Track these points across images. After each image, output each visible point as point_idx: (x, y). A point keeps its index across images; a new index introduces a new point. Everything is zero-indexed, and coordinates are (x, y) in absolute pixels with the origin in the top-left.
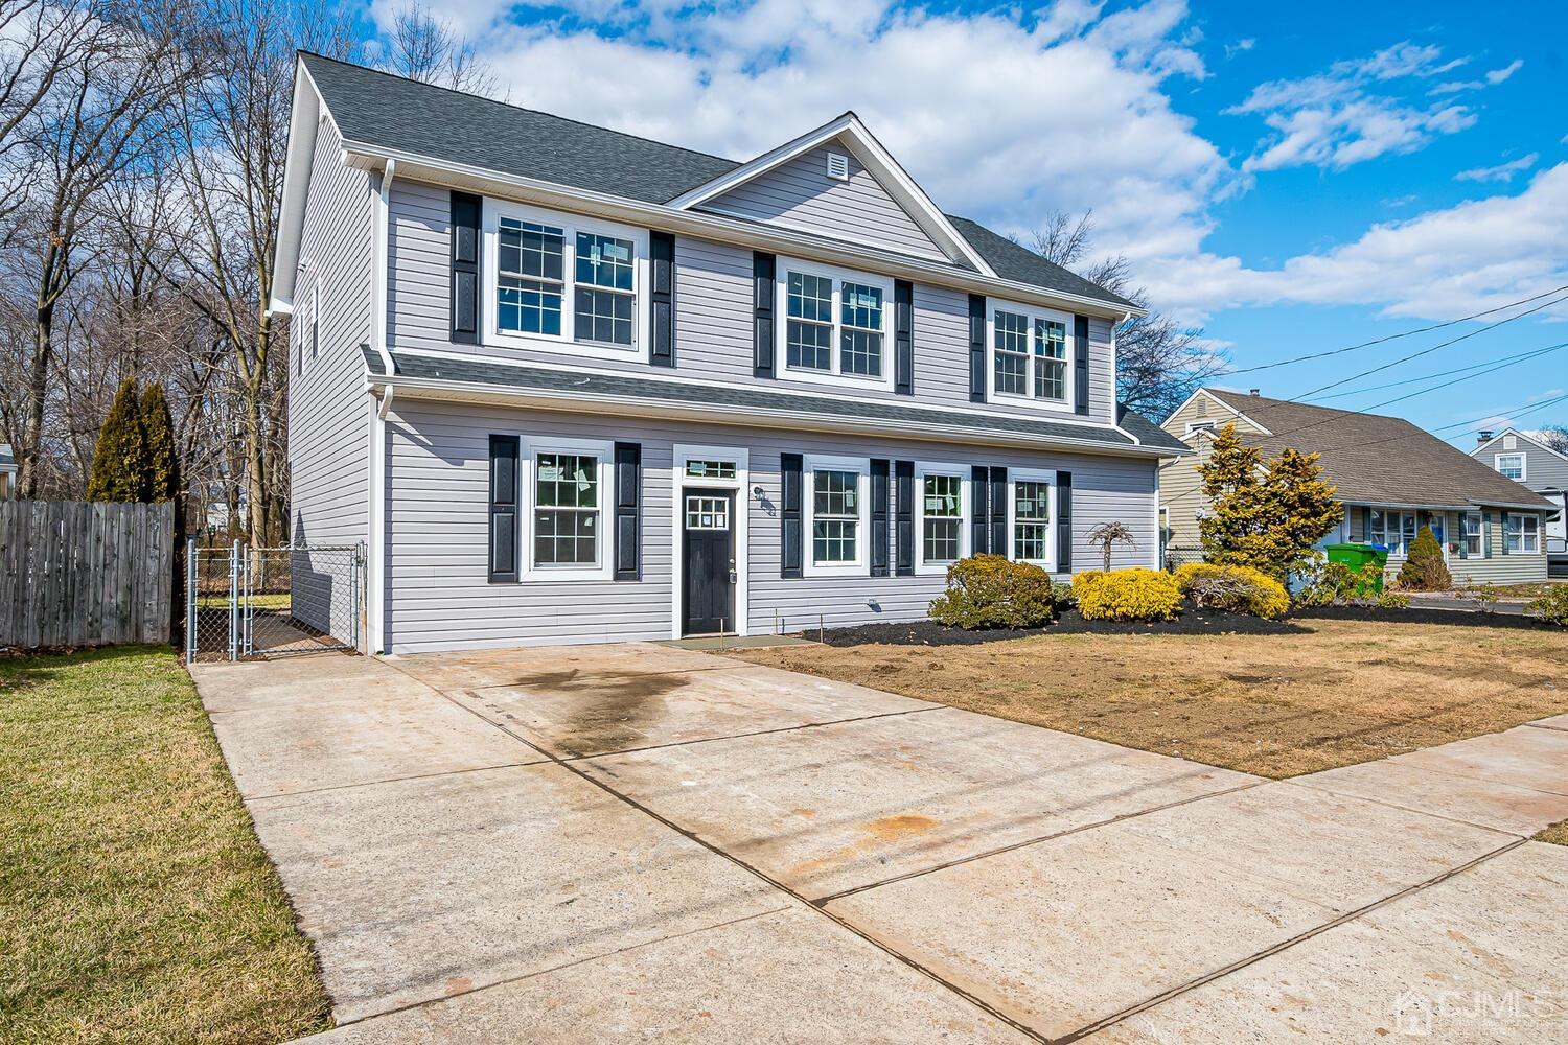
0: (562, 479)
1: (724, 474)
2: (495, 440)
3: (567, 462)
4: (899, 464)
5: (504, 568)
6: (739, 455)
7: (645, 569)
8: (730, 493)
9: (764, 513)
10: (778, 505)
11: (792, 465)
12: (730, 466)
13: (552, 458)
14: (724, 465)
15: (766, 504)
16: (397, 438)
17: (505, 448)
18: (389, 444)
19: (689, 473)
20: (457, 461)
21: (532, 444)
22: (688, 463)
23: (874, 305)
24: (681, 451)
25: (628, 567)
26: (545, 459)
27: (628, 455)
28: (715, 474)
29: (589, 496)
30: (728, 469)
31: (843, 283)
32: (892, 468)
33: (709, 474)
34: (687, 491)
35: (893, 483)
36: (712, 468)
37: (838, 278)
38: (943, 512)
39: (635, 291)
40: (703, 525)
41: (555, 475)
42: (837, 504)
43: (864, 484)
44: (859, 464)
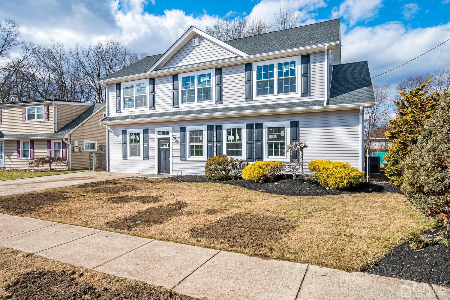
0: (134, 138)
1: (166, 134)
2: (123, 131)
3: (135, 134)
4: (217, 126)
5: (125, 156)
6: (169, 129)
7: (150, 157)
8: (169, 138)
9: (176, 143)
10: (179, 141)
11: (183, 129)
12: (168, 132)
13: (132, 134)
14: (166, 132)
15: (177, 141)
16: (110, 132)
17: (125, 132)
18: (109, 134)
19: (158, 134)
20: (118, 136)
21: (129, 131)
22: (158, 132)
23: (208, 79)
24: (157, 129)
25: (146, 156)
26: (131, 134)
27: (146, 131)
28: (164, 134)
29: (139, 141)
30: (167, 132)
31: (198, 75)
32: (215, 128)
33: (163, 134)
34: (159, 139)
35: (215, 132)
36: (164, 133)
37: (196, 74)
38: (235, 140)
39: (146, 94)
40: (164, 147)
41: (133, 137)
42: (197, 140)
43: (205, 133)
44: (204, 128)
